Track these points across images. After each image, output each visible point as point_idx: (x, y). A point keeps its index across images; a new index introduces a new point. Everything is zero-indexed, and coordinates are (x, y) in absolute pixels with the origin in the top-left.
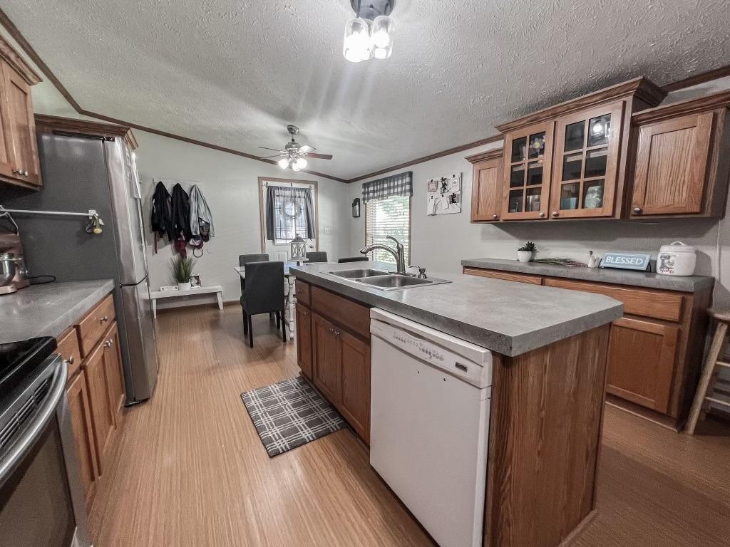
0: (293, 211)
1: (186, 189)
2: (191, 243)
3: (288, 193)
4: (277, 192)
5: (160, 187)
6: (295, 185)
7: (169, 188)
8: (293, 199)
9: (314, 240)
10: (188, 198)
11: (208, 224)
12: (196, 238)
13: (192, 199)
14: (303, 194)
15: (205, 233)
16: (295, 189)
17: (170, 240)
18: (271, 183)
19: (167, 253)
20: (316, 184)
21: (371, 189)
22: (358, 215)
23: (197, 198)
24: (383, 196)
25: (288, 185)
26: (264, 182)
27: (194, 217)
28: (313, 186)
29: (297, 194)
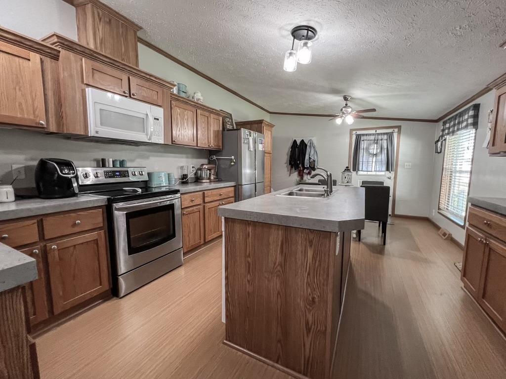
0: (375, 150)
1: (306, 142)
2: (305, 171)
3: (372, 138)
4: (362, 138)
5: (295, 142)
6: (379, 131)
7: (298, 143)
8: (376, 141)
9: (393, 173)
10: (306, 145)
11: (314, 161)
12: (307, 168)
13: (308, 147)
14: (385, 137)
15: (312, 166)
16: (378, 134)
17: (295, 169)
18: (359, 132)
19: (295, 176)
20: (399, 127)
21: (447, 125)
22: (439, 151)
23: (310, 147)
24: (453, 132)
25: (373, 132)
26: (354, 132)
27: (307, 157)
28: (396, 130)
29: (380, 137)
